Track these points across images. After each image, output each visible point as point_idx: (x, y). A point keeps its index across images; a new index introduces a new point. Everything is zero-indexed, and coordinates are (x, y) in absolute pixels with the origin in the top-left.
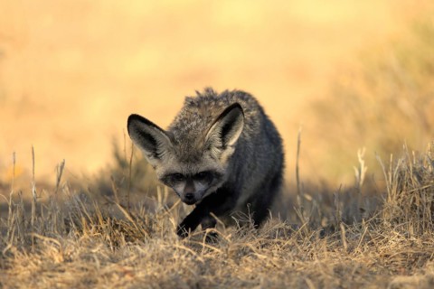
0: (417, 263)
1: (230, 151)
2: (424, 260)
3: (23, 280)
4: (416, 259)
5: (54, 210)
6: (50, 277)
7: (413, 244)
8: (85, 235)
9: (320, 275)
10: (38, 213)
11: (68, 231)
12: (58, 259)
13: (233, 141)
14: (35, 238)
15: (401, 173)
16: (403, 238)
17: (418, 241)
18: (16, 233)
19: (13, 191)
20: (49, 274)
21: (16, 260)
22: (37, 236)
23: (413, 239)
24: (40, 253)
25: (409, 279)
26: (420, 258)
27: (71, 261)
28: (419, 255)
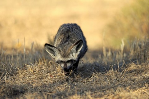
0: (139, 73)
1: (78, 53)
2: (142, 72)
3: (21, 78)
4: (139, 71)
5: (30, 57)
6: (29, 77)
7: (138, 67)
8: (40, 64)
9: (110, 76)
10: (26, 58)
11: (35, 63)
12: (31, 71)
13: (79, 50)
14: (25, 65)
15: (135, 46)
16: (135, 65)
17: (140, 66)
18: (19, 63)
19: (18, 51)
20: (29, 76)
21: (19, 72)
22: (25, 64)
23: (138, 65)
24: (26, 70)
25: (137, 77)
26: (140, 71)
27: (35, 72)
28: (140, 70)
